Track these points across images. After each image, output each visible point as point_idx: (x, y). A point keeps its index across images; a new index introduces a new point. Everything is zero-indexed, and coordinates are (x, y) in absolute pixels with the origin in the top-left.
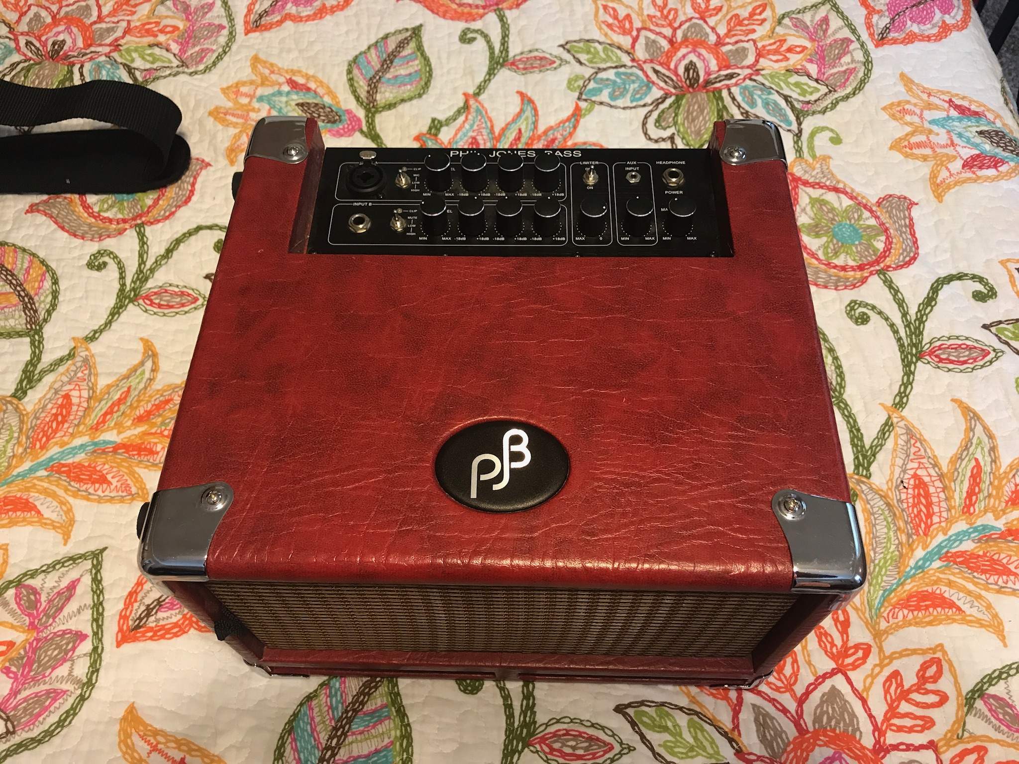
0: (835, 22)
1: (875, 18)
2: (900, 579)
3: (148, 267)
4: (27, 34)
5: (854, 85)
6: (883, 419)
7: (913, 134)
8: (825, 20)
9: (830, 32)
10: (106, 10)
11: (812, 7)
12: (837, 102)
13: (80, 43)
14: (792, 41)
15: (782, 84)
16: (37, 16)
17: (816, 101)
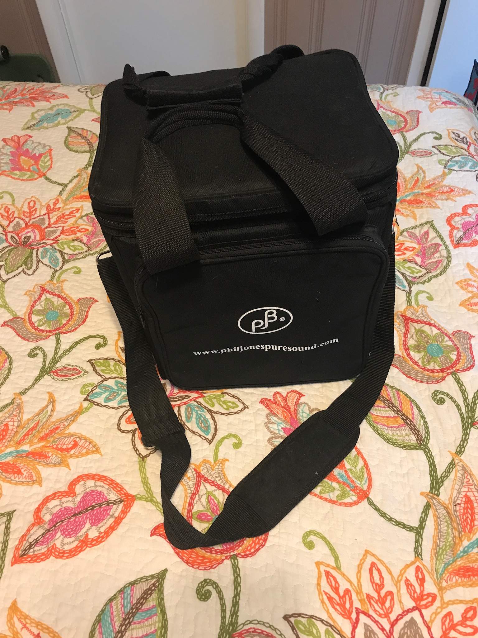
0: (432, 234)
1: (455, 231)
2: (454, 558)
3: (58, 356)
4: (12, 232)
5: (441, 269)
6: (449, 460)
7: (472, 298)
8: (427, 233)
9: (429, 239)
10: (52, 221)
11: (420, 225)
12: (431, 279)
13: (38, 238)
14: (407, 244)
15: (401, 267)
16: (18, 223)
17: (420, 277)
